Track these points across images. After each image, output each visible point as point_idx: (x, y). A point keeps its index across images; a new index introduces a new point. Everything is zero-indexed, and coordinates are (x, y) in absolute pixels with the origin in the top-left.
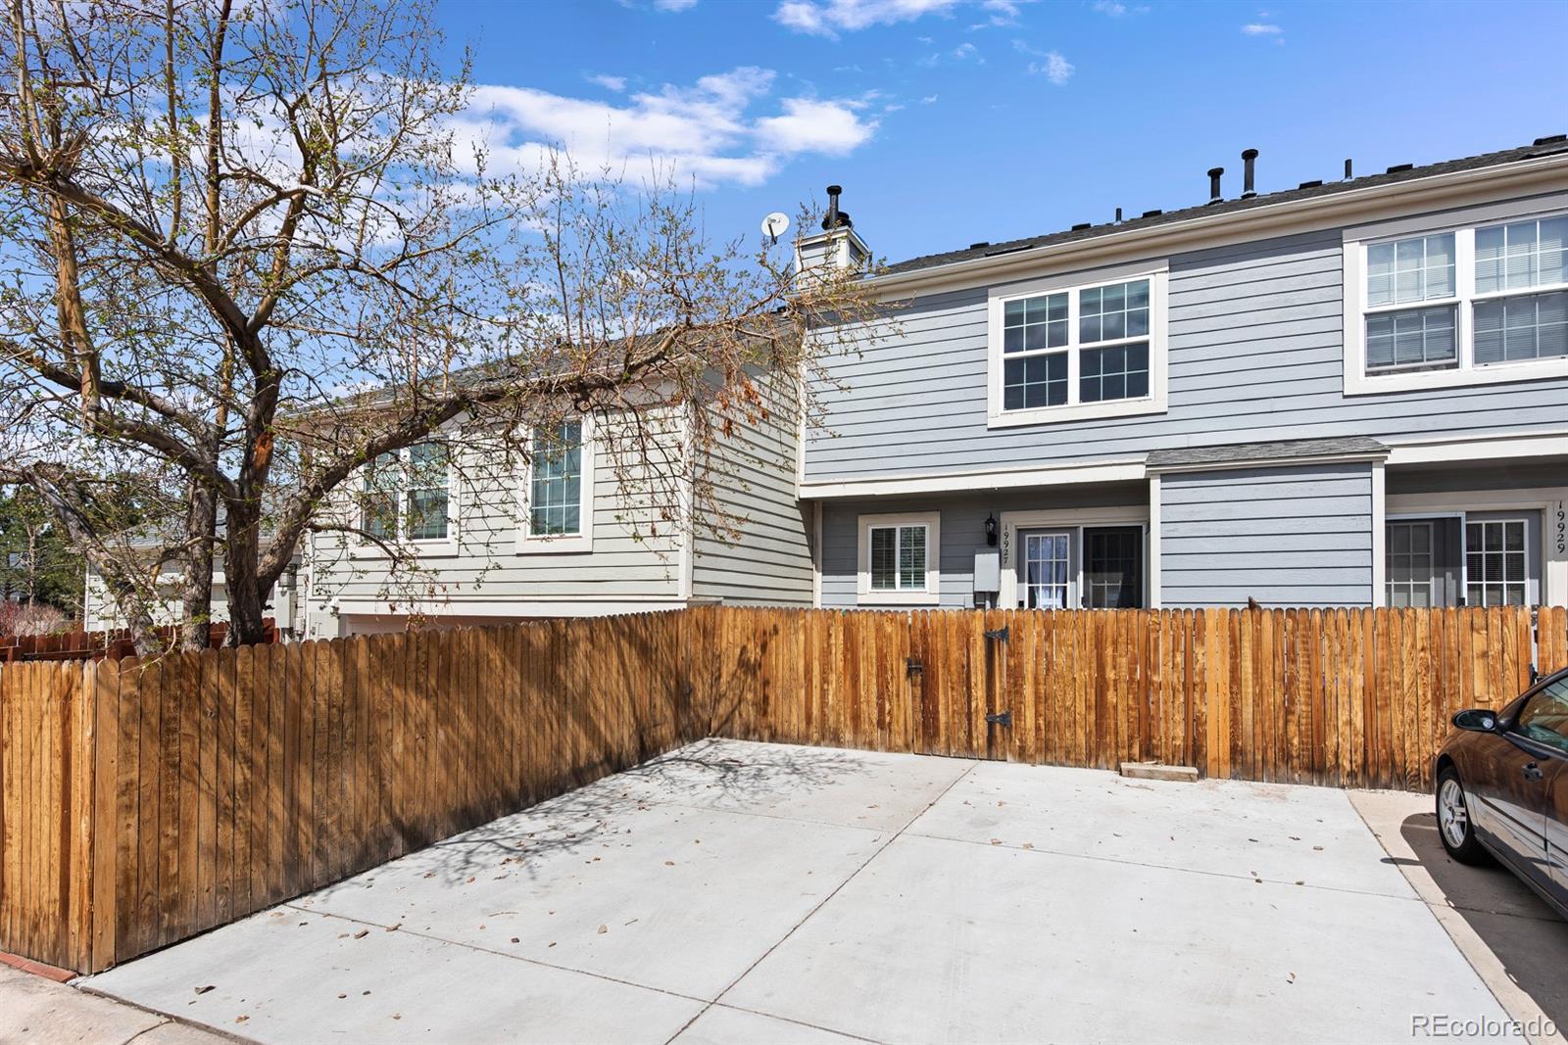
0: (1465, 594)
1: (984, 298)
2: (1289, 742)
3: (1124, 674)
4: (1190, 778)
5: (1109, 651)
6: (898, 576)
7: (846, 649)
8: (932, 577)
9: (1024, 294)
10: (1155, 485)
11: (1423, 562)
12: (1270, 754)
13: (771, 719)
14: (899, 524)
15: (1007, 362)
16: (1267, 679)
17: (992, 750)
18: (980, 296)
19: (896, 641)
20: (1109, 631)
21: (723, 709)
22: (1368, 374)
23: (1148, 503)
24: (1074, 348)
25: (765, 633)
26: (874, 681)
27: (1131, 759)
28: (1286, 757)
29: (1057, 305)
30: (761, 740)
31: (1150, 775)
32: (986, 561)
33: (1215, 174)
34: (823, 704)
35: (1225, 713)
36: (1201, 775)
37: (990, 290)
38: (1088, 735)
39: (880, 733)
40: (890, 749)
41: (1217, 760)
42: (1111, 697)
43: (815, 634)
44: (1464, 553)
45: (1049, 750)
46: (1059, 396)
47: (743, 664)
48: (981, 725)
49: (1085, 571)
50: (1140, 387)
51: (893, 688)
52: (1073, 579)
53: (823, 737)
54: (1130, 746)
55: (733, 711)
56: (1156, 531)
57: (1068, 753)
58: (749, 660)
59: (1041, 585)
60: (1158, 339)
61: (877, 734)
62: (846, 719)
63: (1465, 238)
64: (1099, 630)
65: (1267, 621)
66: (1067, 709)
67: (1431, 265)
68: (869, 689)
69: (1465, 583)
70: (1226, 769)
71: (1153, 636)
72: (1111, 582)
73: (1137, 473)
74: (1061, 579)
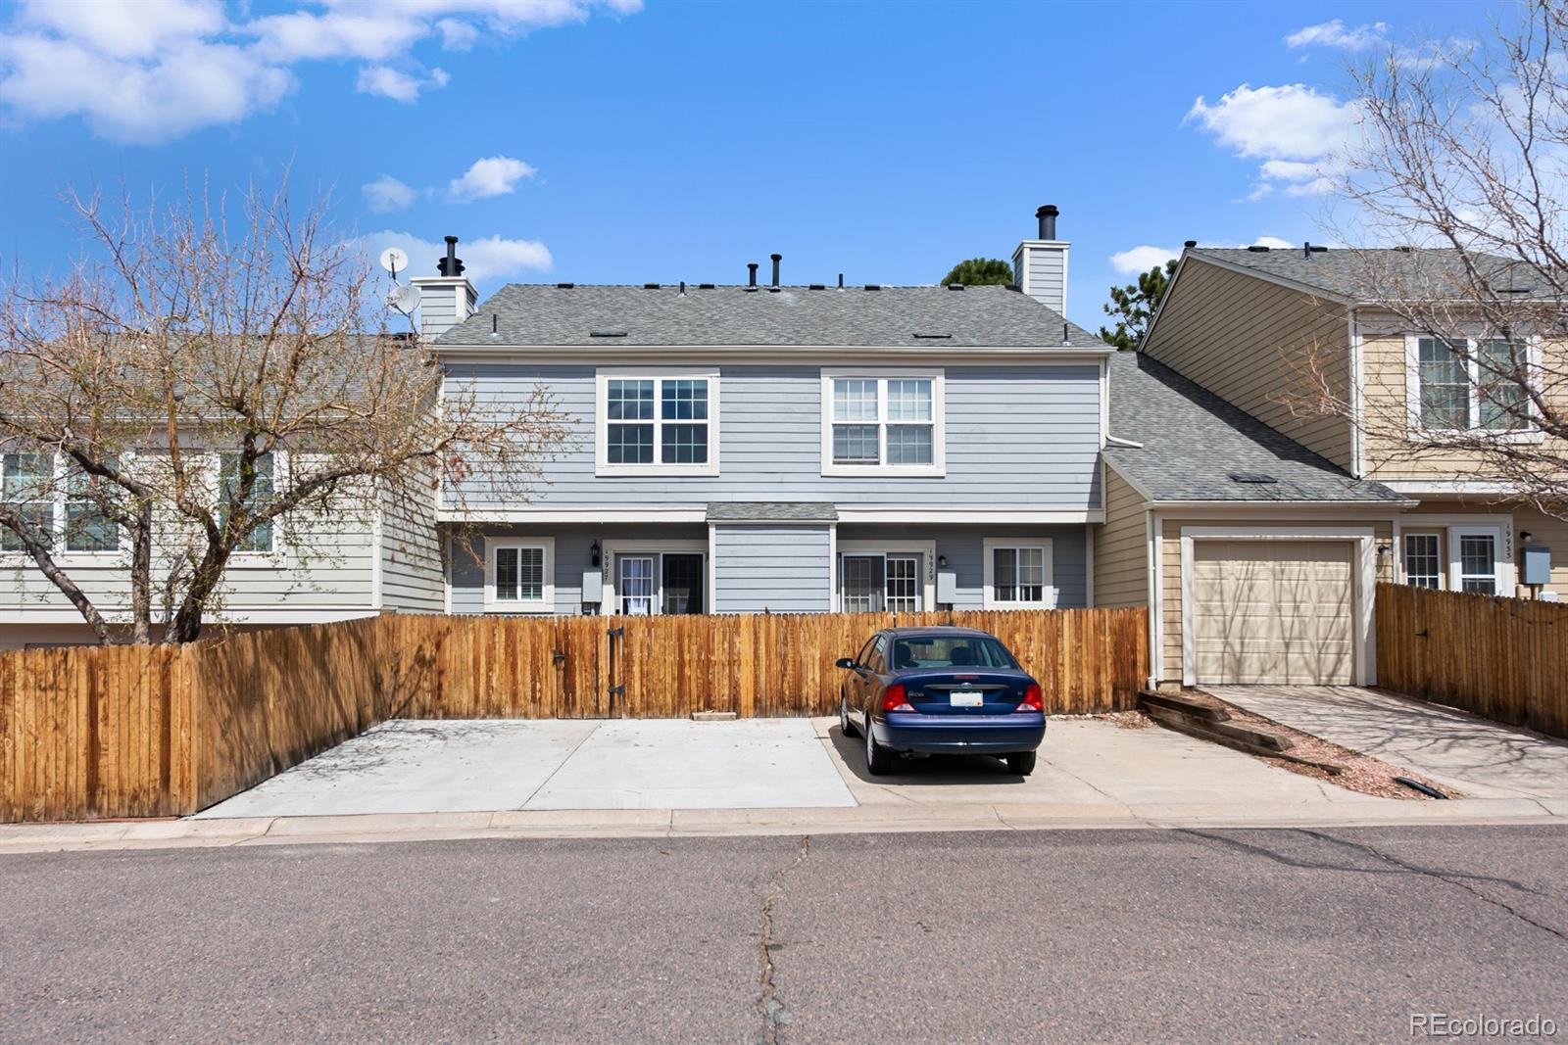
0: (886, 605)
1: (593, 375)
2: (784, 693)
3: (695, 655)
4: (731, 718)
5: (686, 641)
6: (519, 589)
7: (507, 645)
8: (548, 590)
9: (624, 377)
10: (712, 531)
11: (865, 584)
12: (774, 701)
13: (445, 702)
14: (520, 546)
15: (610, 426)
16: (773, 657)
17: (612, 713)
18: (590, 372)
19: (545, 638)
20: (686, 628)
21: (401, 697)
22: (834, 463)
23: (707, 538)
24: (658, 421)
25: (439, 633)
26: (529, 668)
27: (699, 710)
28: (782, 702)
29: (646, 388)
30: (436, 718)
31: (710, 719)
32: (591, 578)
33: (753, 268)
34: (489, 687)
35: (751, 677)
36: (738, 717)
37: (597, 370)
38: (673, 697)
39: (533, 706)
40: (540, 717)
41: (746, 707)
42: (687, 671)
43: (482, 633)
44: (886, 579)
45: (649, 709)
46: (647, 457)
47: (420, 660)
48: (605, 695)
49: (664, 586)
50: (701, 456)
51: (543, 672)
52: (656, 593)
53: (488, 712)
54: (698, 702)
55: (411, 698)
56: (713, 562)
57: (661, 710)
58: (424, 656)
59: (632, 597)
60: (713, 422)
61: (531, 707)
62: (506, 697)
63: (883, 384)
64: (680, 628)
65: (773, 620)
66: (660, 681)
67: (866, 399)
68: (524, 675)
69: (886, 597)
70: (751, 712)
71: (711, 631)
72: (682, 595)
73: (700, 518)
74: (647, 592)
